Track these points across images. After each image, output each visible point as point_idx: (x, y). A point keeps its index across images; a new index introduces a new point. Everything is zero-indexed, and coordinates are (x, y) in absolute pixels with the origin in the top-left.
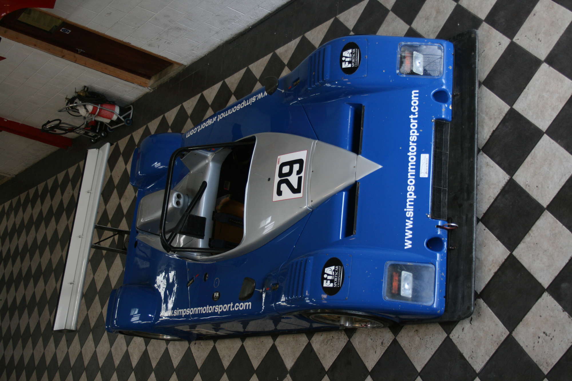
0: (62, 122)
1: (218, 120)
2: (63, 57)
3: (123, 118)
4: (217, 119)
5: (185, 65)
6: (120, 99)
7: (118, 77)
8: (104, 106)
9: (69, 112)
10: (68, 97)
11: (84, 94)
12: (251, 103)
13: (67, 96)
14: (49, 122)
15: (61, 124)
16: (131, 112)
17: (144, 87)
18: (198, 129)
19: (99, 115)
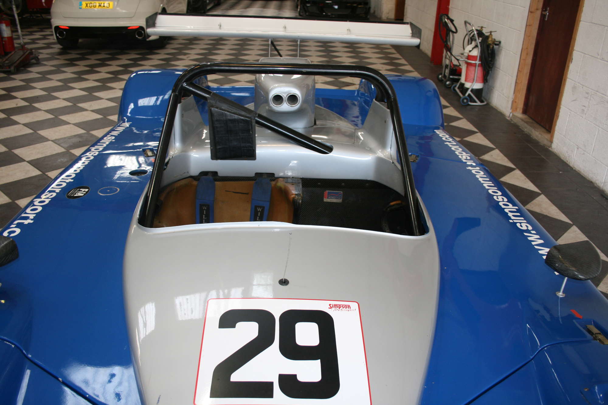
0: (455, 34)
1: (470, 168)
2: (530, 12)
3: (469, 95)
4: (471, 166)
5: (551, 147)
6: (492, 88)
7: (519, 72)
8: (480, 68)
9: (467, 36)
10: (483, 28)
11: (490, 42)
12: (515, 221)
13: (485, 28)
14: (452, 21)
15: (452, 34)
16: (479, 103)
17: (512, 108)
18: (450, 142)
19: (468, 64)
